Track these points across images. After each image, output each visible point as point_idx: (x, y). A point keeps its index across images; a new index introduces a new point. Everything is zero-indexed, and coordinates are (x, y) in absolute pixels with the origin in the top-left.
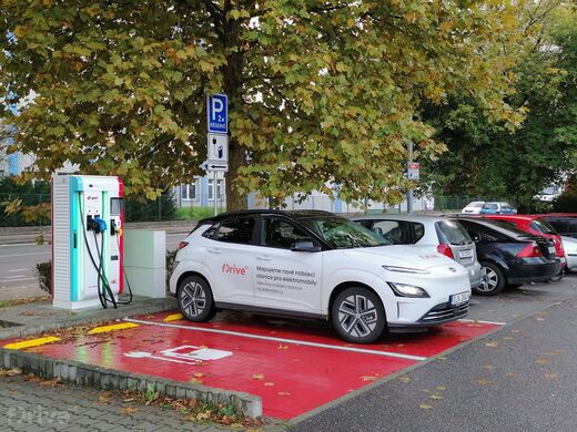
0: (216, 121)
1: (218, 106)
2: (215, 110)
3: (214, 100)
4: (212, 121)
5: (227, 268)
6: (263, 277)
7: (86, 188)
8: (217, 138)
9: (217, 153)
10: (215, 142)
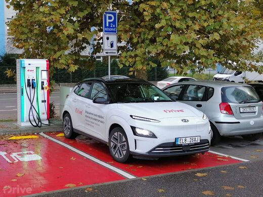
0: (109, 27)
1: (110, 18)
2: (108, 21)
3: (108, 15)
4: (106, 27)
5: (77, 110)
6: (87, 117)
7: (27, 65)
8: (109, 36)
9: (109, 45)
10: (108, 39)
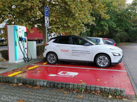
1: (47, 9)
4: (46, 13)
5: (62, 50)
6: (74, 52)
9: (47, 22)
10: (46, 19)
